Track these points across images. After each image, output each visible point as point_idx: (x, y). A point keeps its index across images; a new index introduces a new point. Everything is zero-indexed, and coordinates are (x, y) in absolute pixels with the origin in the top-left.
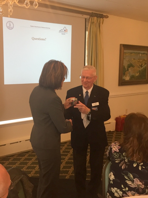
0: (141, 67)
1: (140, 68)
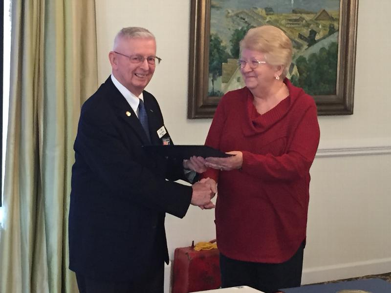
0: (309, 46)
1: (306, 47)
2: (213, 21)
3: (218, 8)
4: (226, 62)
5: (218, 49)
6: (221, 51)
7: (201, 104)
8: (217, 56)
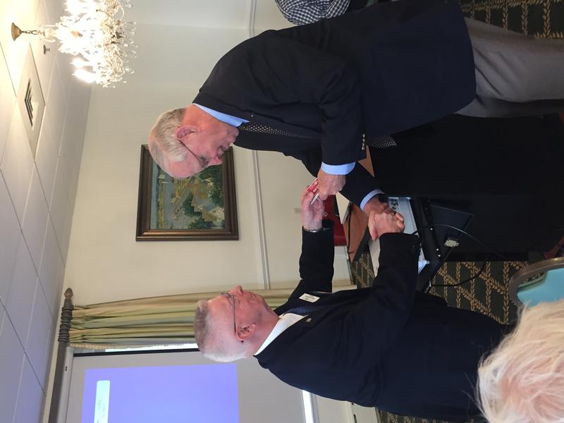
2: (180, 228)
3: (173, 225)
4: (204, 219)
5: (197, 224)
6: (198, 223)
7: (230, 233)
8: (201, 225)
